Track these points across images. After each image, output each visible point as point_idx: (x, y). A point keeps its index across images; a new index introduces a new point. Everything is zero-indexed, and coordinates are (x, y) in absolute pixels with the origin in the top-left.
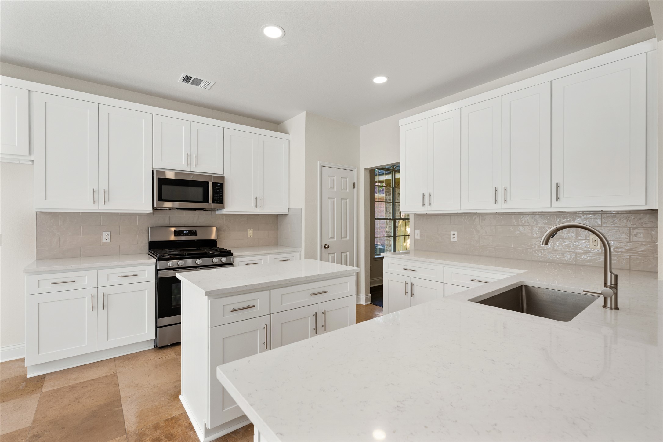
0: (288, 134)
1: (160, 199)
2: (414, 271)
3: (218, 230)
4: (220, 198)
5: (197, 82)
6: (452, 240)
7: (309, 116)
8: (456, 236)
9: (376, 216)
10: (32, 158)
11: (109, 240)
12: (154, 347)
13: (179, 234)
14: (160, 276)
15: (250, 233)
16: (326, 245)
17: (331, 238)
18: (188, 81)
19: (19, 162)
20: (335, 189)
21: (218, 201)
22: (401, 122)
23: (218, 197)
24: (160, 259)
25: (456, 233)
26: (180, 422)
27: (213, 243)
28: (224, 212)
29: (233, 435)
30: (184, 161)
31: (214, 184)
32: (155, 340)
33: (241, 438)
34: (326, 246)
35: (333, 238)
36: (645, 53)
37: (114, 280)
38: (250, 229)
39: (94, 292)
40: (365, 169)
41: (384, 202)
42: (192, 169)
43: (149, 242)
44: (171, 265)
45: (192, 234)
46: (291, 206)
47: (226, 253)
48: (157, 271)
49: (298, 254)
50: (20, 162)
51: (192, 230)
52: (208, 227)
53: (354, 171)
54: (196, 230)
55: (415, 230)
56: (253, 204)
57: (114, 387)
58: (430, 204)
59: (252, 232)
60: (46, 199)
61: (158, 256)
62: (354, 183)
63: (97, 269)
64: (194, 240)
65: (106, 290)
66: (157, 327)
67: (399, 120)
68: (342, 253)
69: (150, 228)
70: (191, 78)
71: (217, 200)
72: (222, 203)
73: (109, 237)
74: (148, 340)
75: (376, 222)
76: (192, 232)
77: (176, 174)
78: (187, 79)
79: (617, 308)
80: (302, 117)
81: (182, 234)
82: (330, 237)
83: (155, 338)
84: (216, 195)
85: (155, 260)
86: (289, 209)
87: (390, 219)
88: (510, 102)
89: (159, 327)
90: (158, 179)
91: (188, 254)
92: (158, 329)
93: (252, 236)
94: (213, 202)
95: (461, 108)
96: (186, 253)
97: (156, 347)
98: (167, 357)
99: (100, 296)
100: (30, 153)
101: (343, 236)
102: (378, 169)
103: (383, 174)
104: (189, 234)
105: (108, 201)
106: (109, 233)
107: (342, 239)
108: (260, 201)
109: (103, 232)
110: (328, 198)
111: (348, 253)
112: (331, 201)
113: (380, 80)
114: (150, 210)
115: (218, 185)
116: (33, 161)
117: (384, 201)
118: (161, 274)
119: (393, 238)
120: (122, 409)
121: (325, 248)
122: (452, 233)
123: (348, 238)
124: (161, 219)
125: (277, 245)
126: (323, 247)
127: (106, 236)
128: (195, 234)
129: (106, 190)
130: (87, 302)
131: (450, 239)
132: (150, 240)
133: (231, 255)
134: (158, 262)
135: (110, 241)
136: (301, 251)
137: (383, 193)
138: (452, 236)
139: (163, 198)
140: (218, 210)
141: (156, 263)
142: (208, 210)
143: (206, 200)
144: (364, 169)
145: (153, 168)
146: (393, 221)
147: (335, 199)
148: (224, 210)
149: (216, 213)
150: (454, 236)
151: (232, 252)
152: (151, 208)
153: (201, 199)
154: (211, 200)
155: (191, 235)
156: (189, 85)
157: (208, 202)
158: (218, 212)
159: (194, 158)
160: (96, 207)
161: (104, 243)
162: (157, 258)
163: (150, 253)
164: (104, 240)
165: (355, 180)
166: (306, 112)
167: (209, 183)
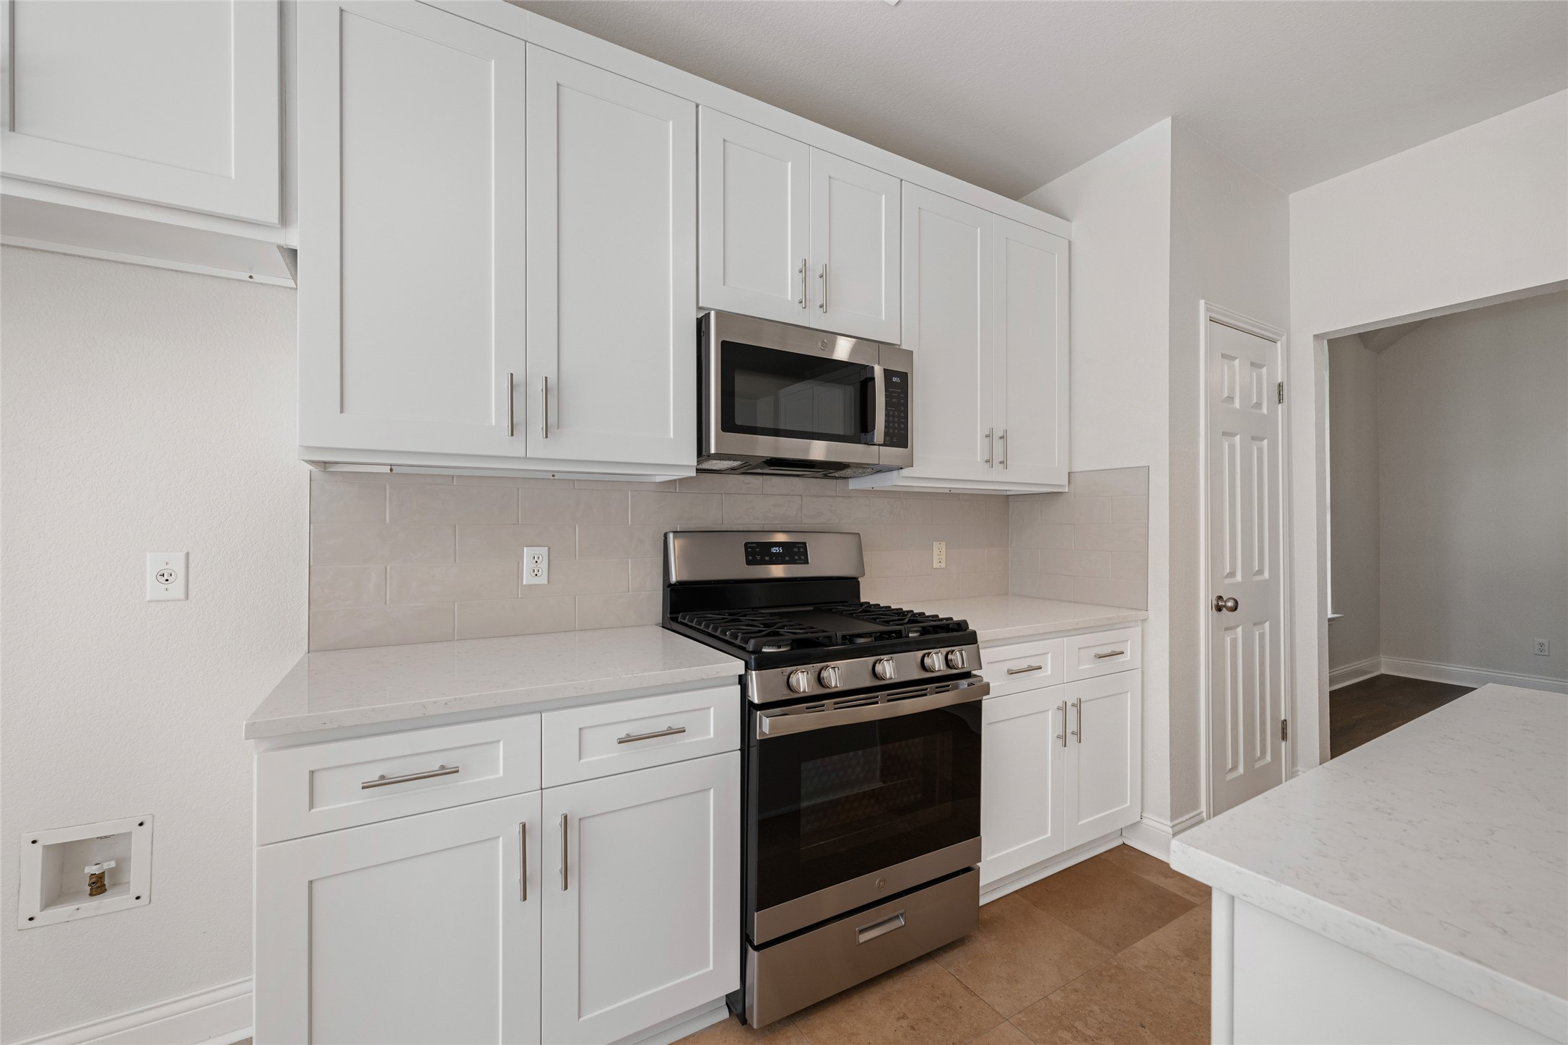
0: (1067, 219)
1: (726, 421)
4: (902, 429)
7: (1182, 133)
10: (293, 242)
11: (543, 580)
13: (758, 557)
14: (763, 732)
15: (938, 554)
16: (1223, 598)
17: (1230, 574)
19: (251, 277)
20: (1237, 404)
21: (896, 440)
23: (894, 422)
24: (761, 660)
27: (849, 590)
28: (908, 478)
30: (791, 292)
31: (888, 374)
32: (739, 997)
34: (1230, 604)
35: (1234, 573)
37: (604, 754)
38: (939, 540)
39: (528, 813)
40: (1317, 337)
42: (816, 320)
43: (668, 585)
44: (799, 686)
45: (796, 557)
46: (1079, 466)
47: (953, 630)
48: (748, 710)
49: (1139, 629)
50: (257, 278)
51: (794, 544)
53: (1279, 343)
54: (805, 544)
56: (981, 455)
59: (943, 550)
60: (342, 411)
62: (1280, 387)
63: (540, 708)
69: (671, 535)
71: (892, 436)
72: (907, 446)
73: (544, 566)
76: (795, 553)
80: (1157, 139)
81: (767, 558)
82: (1227, 570)
83: (737, 989)
84: (888, 416)
85: (732, 662)
86: (1069, 474)
89: (757, 946)
90: (724, 345)
92: (750, 954)
93: (943, 565)
94: (884, 442)
99: (553, 827)
100: (283, 220)
101: (1255, 568)
104: (787, 558)
105: (558, 428)
106: (544, 551)
107: (1255, 579)
108: (999, 446)
109: (525, 548)
110: (1223, 434)
111: (1267, 625)
112: (1228, 444)
114: (684, 462)
115: (898, 379)
116: (295, 251)
118: (766, 725)
121: (1219, 608)
125: (1006, 594)
126: (1213, 608)
127: (533, 564)
128: (803, 557)
129: (552, 380)
132: (674, 579)
133: (972, 639)
134: (752, 672)
135: (546, 582)
136: (1144, 621)
139: (738, 421)
141: (740, 673)
143: (865, 433)
144: (1314, 336)
145: (699, 308)
147: (1238, 437)
151: (971, 627)
152: (692, 459)
153: (843, 425)
154: (878, 434)
155: (793, 561)
157: (871, 441)
159: (821, 281)
160: (514, 448)
161: (530, 586)
162: (746, 656)
163: (675, 626)
164: (527, 579)
165: (1282, 376)
166: (1173, 120)
167: (873, 370)
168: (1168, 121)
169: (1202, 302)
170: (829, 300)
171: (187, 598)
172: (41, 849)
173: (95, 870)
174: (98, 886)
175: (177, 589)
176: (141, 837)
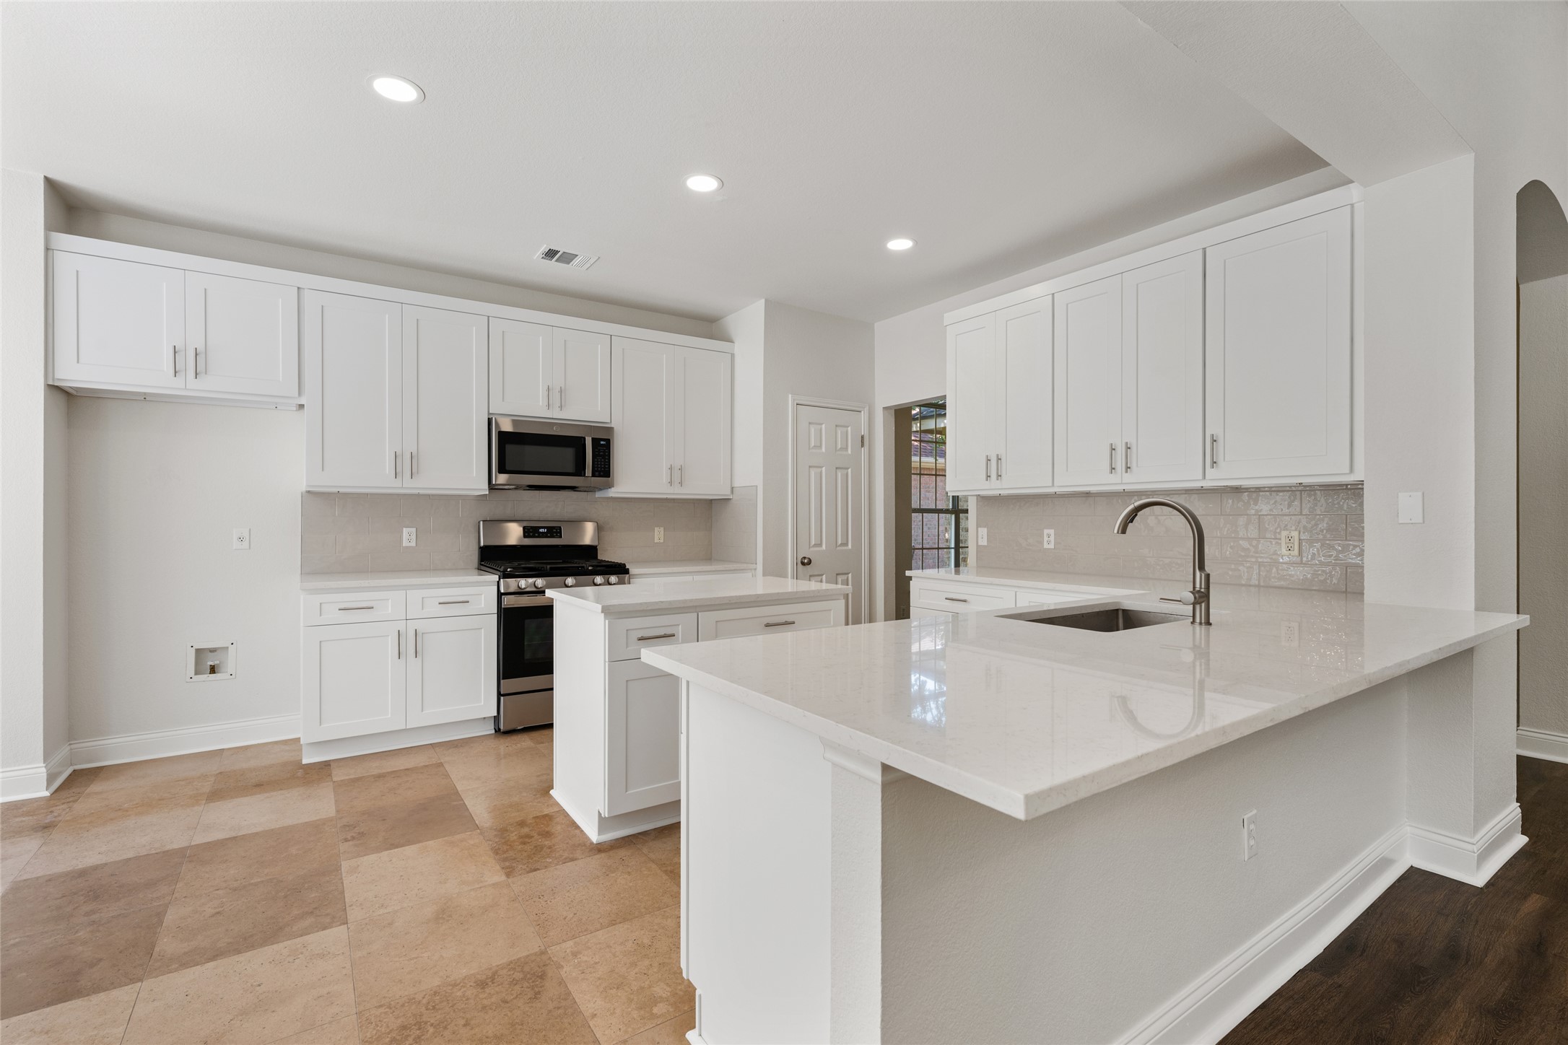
0: (731, 342)
1: (503, 469)
2: (965, 601)
3: (599, 529)
4: (605, 468)
5: (567, 258)
6: (1046, 546)
7: (772, 308)
8: (1052, 538)
9: (915, 505)
10: (302, 402)
11: (413, 544)
12: (493, 732)
13: (531, 535)
14: (507, 605)
15: (659, 534)
16: (805, 558)
17: (816, 545)
18: (553, 257)
19: (276, 408)
20: (824, 450)
21: (602, 473)
22: (948, 318)
23: (601, 465)
24: (506, 575)
25: (1052, 532)
26: (558, 819)
27: (590, 552)
28: (612, 493)
29: (640, 836)
30: (542, 401)
31: (596, 442)
32: (496, 719)
33: (653, 840)
34: (806, 561)
35: (820, 545)
36: (1349, 206)
37: (433, 608)
38: (660, 526)
39: (401, 626)
40: (886, 408)
41: (933, 475)
42: (556, 414)
43: (480, 548)
44: (523, 587)
45: (555, 535)
46: (738, 483)
47: (617, 567)
48: (500, 595)
50: (278, 408)
51: (554, 528)
52: (577, 522)
53: (862, 412)
54: (560, 527)
55: (979, 529)
56: (665, 479)
57: (443, 779)
58: (999, 476)
59: (662, 532)
60: (323, 470)
61: (502, 570)
62: (862, 437)
63: (406, 588)
64: (557, 546)
65: (419, 625)
66: (499, 695)
67: (945, 315)
68: (837, 574)
69: (481, 522)
70: (558, 252)
71: (600, 472)
72: (610, 477)
73: (414, 537)
74: (484, 718)
75: (916, 517)
76: (554, 531)
77: (515, 423)
78: (551, 254)
79: (1208, 623)
80: (756, 311)
81: (538, 535)
82: (813, 543)
83: (496, 714)
84: (598, 461)
85: (496, 578)
86: (732, 488)
87: (947, 511)
88: (1137, 285)
89: (503, 695)
90: (499, 434)
91: (551, 568)
92: (502, 698)
93: (662, 541)
94: (593, 476)
95: (1053, 294)
96: (548, 567)
97: (497, 730)
98: (519, 745)
99: (411, 634)
100: (300, 394)
101: (839, 542)
102: (920, 406)
103: (931, 417)
104: (549, 535)
105: (417, 474)
106: (414, 530)
107: (838, 548)
108: (677, 473)
109: (405, 529)
110: (810, 467)
111: (850, 575)
112: (815, 473)
113: (900, 245)
114: (483, 488)
115: (602, 443)
116: (303, 405)
117: (934, 473)
118: (508, 601)
119: (953, 551)
120: (464, 803)
121: (803, 564)
122: (1046, 532)
123: (850, 546)
124: (502, 506)
125: (710, 559)
126: (799, 563)
127: (408, 536)
128: (559, 535)
129: (414, 452)
130: (391, 645)
131: (1042, 543)
132: (482, 544)
133: (626, 571)
134: (502, 580)
135: (416, 545)
136: (756, 569)
137: (932, 456)
138: (1046, 539)
139: (507, 468)
140: (600, 490)
141: (498, 582)
142: (582, 489)
143: (579, 470)
144: (884, 408)
145: (489, 414)
146: (953, 516)
147: (824, 469)
148: (613, 489)
149: (597, 496)
150: (1049, 539)
151: (627, 567)
152: (486, 486)
153: (571, 469)
154: (589, 471)
155: (552, 536)
156: (553, 263)
157: (583, 475)
158: (598, 494)
159: (558, 395)
160: (397, 483)
161: (407, 547)
162: (499, 573)
163: (483, 568)
164: (405, 543)
165: (864, 431)
166: (766, 301)
167: (585, 439)
168: (763, 301)
169: (790, 396)
170: (563, 403)
171: (250, 548)
172: (194, 651)
173: (212, 663)
174: (213, 670)
175: (246, 544)
176: (232, 649)
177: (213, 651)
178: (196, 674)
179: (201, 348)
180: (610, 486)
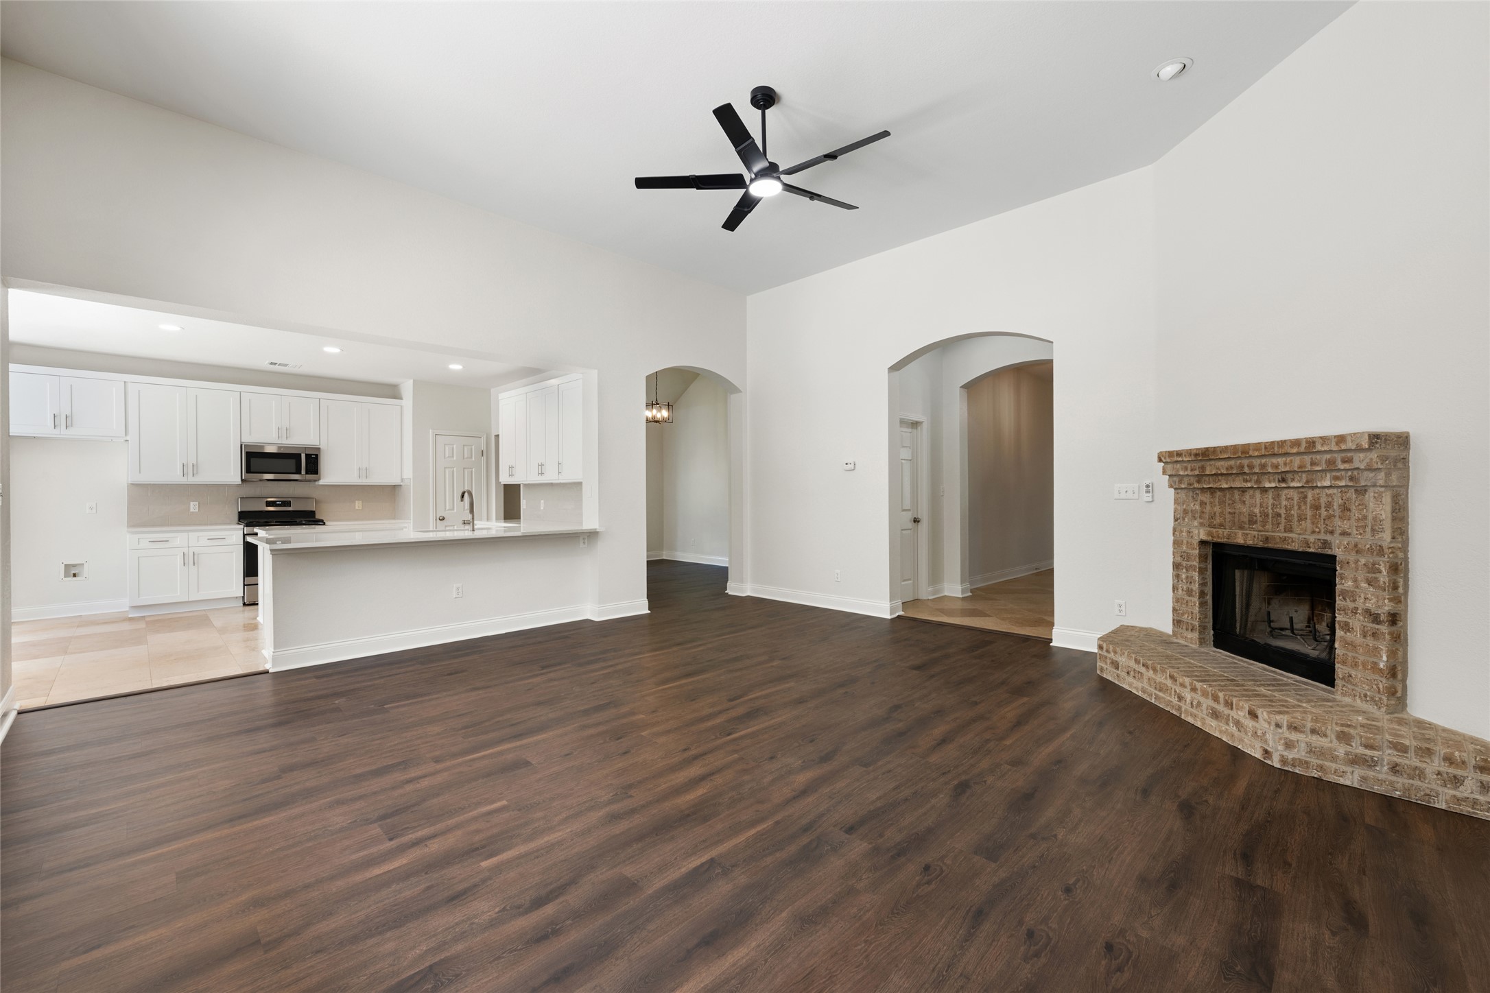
0: (402, 399)
1: (248, 471)
3: (317, 502)
4: (315, 469)
5: (284, 365)
7: (419, 384)
10: (127, 438)
11: (197, 510)
13: (271, 505)
14: (245, 541)
15: (358, 505)
16: (441, 516)
17: (449, 510)
20: (455, 458)
23: (312, 468)
24: (247, 525)
27: (312, 513)
28: (321, 482)
30: (274, 435)
31: (308, 456)
32: (243, 597)
34: (442, 518)
35: (453, 509)
37: (204, 542)
38: (359, 500)
39: (186, 550)
42: (284, 442)
43: (239, 512)
46: (405, 476)
48: (244, 535)
51: (286, 501)
52: (305, 499)
53: (483, 437)
54: (291, 501)
56: (357, 475)
58: (512, 475)
59: (361, 504)
60: (140, 474)
61: (246, 522)
62: (482, 451)
63: (188, 531)
64: (288, 511)
65: (197, 550)
66: (244, 585)
69: (239, 499)
71: (312, 472)
72: (317, 474)
73: (197, 507)
74: (237, 596)
76: (286, 503)
81: (274, 505)
82: (447, 506)
83: (243, 595)
84: (310, 466)
85: (242, 527)
86: (400, 479)
90: (247, 452)
92: (247, 587)
93: (361, 508)
94: (306, 473)
97: (243, 603)
99: (191, 554)
100: (126, 435)
104: (283, 505)
105: (197, 474)
106: (197, 503)
108: (363, 472)
109: (191, 502)
110: (445, 468)
112: (449, 471)
114: (238, 481)
115: (312, 456)
116: (128, 440)
120: (212, 622)
121: (440, 519)
124: (250, 490)
125: (394, 518)
126: (438, 519)
127: (194, 506)
128: (288, 506)
129: (195, 463)
130: (179, 560)
132: (240, 510)
133: (324, 522)
134: (243, 529)
136: (409, 523)
139: (252, 470)
140: (315, 481)
142: (302, 481)
143: (298, 472)
144: (495, 435)
145: (241, 442)
147: (455, 468)
149: (315, 484)
152: (240, 480)
153: (293, 470)
154: (303, 471)
155: (285, 506)
156: (276, 367)
157: (300, 473)
158: (317, 483)
159: (285, 431)
160: (185, 479)
161: (192, 512)
162: (244, 525)
163: (238, 522)
164: (192, 510)
165: (484, 447)
166: (414, 381)
167: (301, 454)
168: (412, 381)
169: (430, 430)
170: (288, 435)
171: (96, 513)
172: (64, 566)
173: (74, 572)
174: (75, 575)
175: (94, 511)
176: (85, 564)
177: (74, 566)
178: (65, 577)
179: (69, 414)
180: (319, 479)
